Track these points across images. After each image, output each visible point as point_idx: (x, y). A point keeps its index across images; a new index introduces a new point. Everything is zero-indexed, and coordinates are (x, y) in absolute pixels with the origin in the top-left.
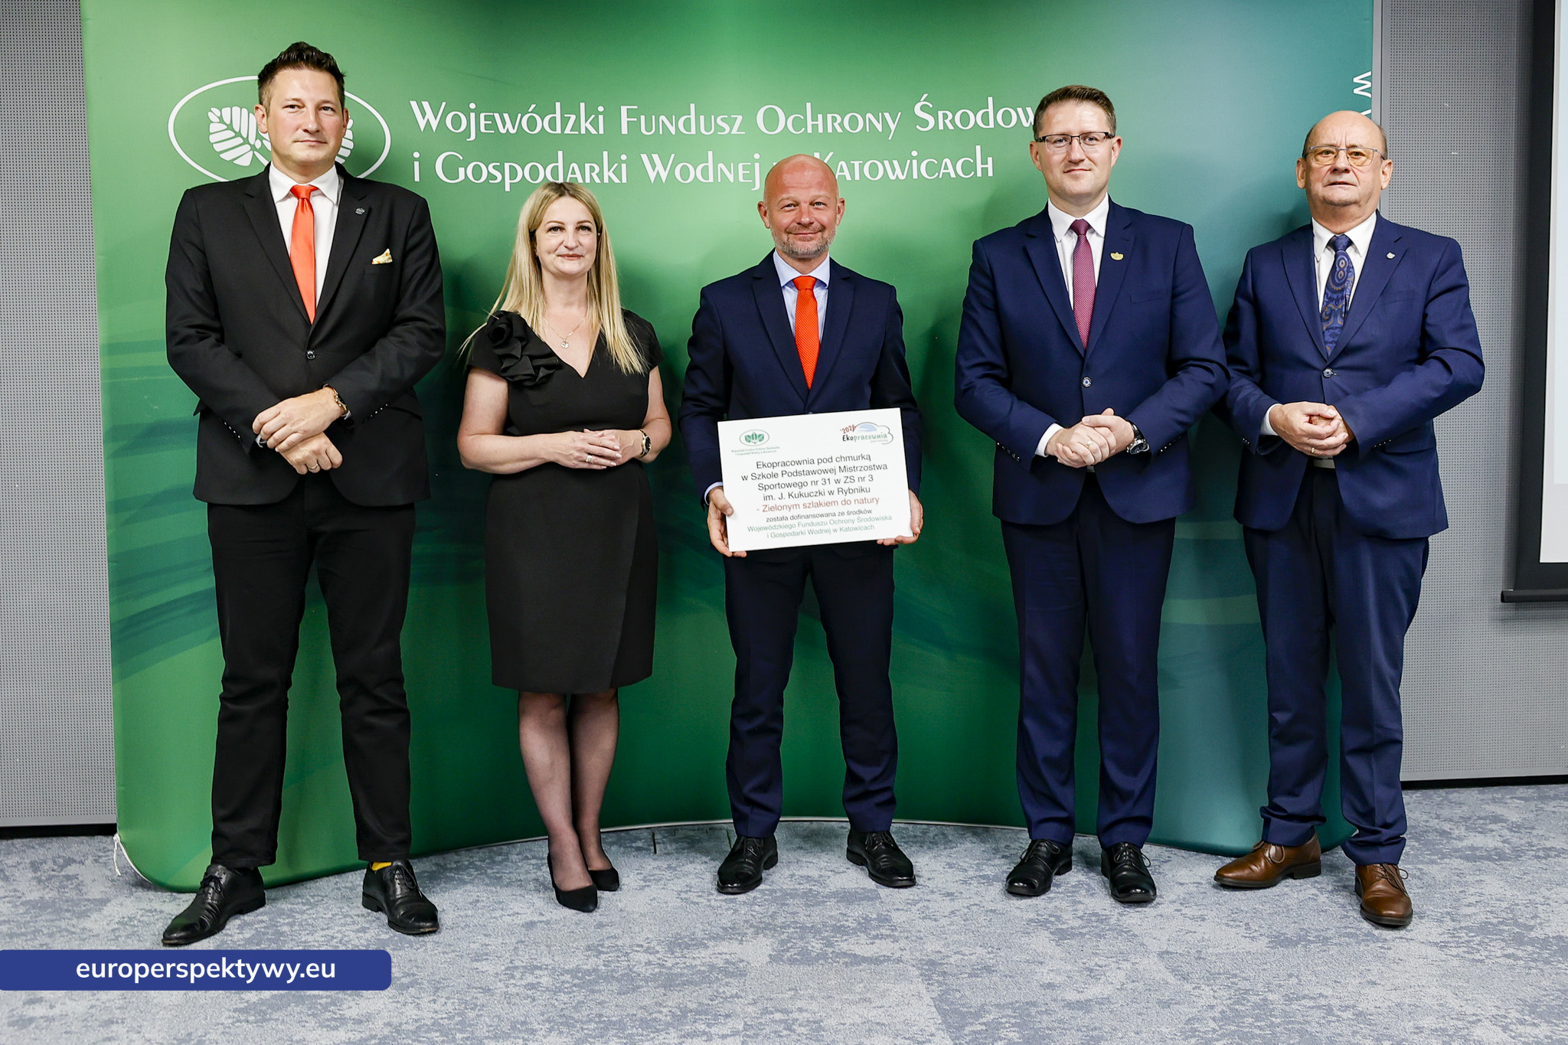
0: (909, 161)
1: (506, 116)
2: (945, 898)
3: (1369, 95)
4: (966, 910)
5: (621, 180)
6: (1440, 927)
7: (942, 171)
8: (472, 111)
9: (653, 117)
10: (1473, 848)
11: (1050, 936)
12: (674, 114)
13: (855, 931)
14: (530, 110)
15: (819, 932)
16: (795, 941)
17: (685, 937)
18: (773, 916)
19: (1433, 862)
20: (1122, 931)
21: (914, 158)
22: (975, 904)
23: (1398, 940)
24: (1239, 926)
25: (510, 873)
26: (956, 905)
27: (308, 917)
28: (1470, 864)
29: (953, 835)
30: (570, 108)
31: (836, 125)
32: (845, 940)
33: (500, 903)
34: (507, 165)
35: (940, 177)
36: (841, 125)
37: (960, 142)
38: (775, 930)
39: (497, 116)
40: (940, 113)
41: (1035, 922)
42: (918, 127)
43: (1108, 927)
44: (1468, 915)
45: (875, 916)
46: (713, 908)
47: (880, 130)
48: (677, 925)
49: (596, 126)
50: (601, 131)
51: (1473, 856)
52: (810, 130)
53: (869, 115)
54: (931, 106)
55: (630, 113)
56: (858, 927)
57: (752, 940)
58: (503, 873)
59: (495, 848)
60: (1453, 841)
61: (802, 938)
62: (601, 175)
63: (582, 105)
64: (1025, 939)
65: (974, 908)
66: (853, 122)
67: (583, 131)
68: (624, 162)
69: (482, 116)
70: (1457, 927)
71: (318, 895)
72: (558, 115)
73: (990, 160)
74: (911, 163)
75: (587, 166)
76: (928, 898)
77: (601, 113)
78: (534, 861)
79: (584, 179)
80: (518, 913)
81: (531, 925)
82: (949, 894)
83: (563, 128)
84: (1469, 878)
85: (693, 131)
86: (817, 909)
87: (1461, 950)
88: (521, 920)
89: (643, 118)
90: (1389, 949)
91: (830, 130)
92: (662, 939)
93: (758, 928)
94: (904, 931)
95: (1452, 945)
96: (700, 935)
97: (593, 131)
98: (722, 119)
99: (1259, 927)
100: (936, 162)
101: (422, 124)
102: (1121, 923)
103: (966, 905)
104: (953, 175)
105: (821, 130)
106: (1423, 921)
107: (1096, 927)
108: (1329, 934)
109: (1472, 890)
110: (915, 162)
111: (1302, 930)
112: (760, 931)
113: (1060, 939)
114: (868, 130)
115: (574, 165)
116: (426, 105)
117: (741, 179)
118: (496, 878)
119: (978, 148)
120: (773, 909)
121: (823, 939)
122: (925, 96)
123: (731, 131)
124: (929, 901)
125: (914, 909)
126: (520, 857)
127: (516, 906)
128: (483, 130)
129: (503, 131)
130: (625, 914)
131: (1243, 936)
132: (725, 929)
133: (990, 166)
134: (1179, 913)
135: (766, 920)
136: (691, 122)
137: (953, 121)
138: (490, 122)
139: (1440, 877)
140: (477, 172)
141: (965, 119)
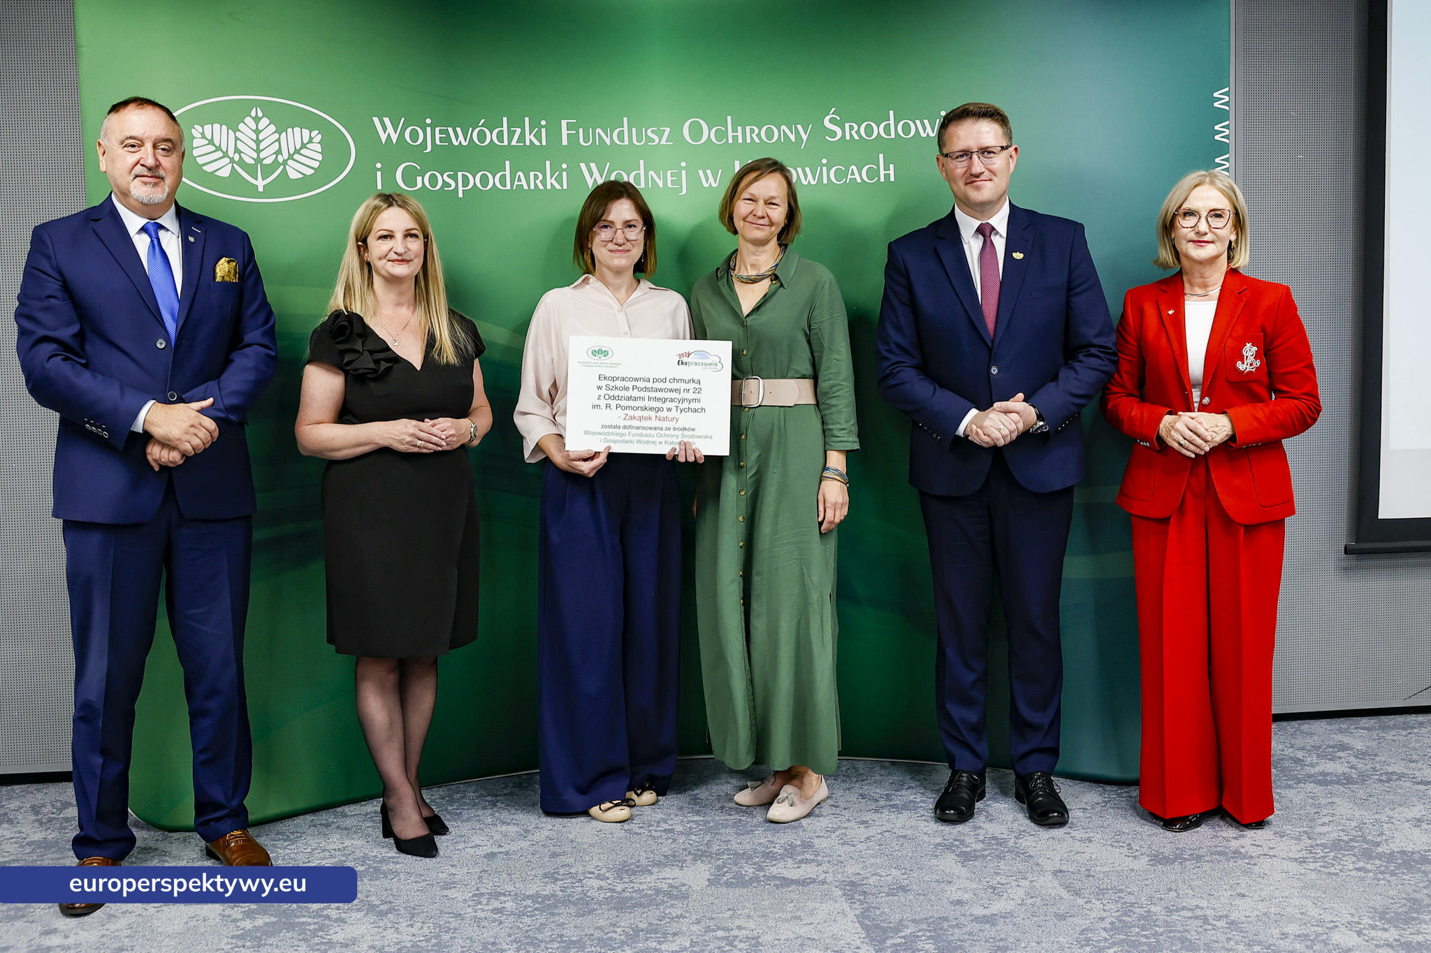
0: (819, 168)
1: (459, 130)
2: (860, 826)
3: (1227, 108)
4: (880, 836)
5: (562, 187)
6: (1299, 844)
7: (849, 177)
8: (429, 125)
9: (591, 129)
10: (1324, 774)
11: (956, 858)
12: (609, 127)
13: (782, 857)
14: (480, 124)
15: (750, 858)
16: (729, 866)
17: (632, 864)
18: (708, 844)
19: (1290, 787)
20: (1019, 853)
21: (824, 165)
22: (887, 831)
23: (1262, 857)
24: (1122, 846)
25: (468, 809)
26: (871, 831)
27: (289, 852)
28: (1323, 788)
29: (863, 769)
30: (516, 122)
31: (754, 136)
32: (774, 865)
33: (463, 836)
34: (460, 174)
35: (848, 182)
36: (759, 136)
37: (864, 151)
38: (712, 857)
39: (450, 130)
40: (847, 125)
41: (943, 846)
42: (827, 137)
43: (1007, 849)
44: (1323, 834)
45: (799, 843)
46: (654, 838)
47: (794, 141)
48: (623, 853)
49: (539, 138)
50: (544, 143)
51: (1324, 780)
52: (730, 141)
53: (783, 127)
54: (839, 119)
55: (569, 127)
56: (785, 853)
57: (692, 866)
58: (462, 809)
59: (453, 787)
60: (1306, 767)
61: (736, 864)
62: (544, 182)
63: (527, 119)
64: (934, 861)
65: (886, 834)
66: (769, 134)
67: (528, 143)
68: (564, 170)
69: (437, 130)
70: (1314, 844)
71: (297, 832)
72: (505, 129)
73: (892, 166)
74: (821, 169)
75: (532, 174)
76: (845, 826)
77: (543, 127)
78: (489, 798)
79: (529, 185)
80: (479, 846)
81: (491, 856)
82: (864, 822)
83: (510, 141)
84: (1323, 801)
85: (626, 142)
86: (747, 838)
87: (1318, 864)
88: (482, 852)
89: (581, 130)
90: (1255, 864)
91: (749, 141)
92: (611, 866)
93: (696, 855)
94: (826, 856)
95: (1310, 860)
96: (644, 862)
97: (537, 143)
98: (652, 131)
99: (1141, 847)
100: (844, 169)
101: (383, 137)
102: (1018, 846)
103: (879, 832)
104: (859, 180)
105: (740, 141)
106: (1283, 839)
107: (997, 849)
108: (1202, 852)
109: (1325, 812)
110: (824, 169)
111: (1177, 849)
112: (698, 858)
113: (965, 861)
114: (782, 141)
115: (520, 173)
116: (386, 120)
117: (670, 185)
118: (457, 814)
119: (881, 156)
120: (708, 838)
121: (754, 864)
122: (833, 109)
123: (660, 141)
124: (846, 828)
125: (833, 836)
126: (476, 794)
127: (477, 839)
128: (438, 142)
129: (456, 143)
130: (575, 844)
131: (1126, 856)
132: (666, 857)
133: (892, 172)
134: (1069, 836)
135: (701, 847)
136: (624, 134)
137: (858, 132)
138: (445, 136)
139: (1296, 800)
140: (433, 180)
141: (869, 130)
